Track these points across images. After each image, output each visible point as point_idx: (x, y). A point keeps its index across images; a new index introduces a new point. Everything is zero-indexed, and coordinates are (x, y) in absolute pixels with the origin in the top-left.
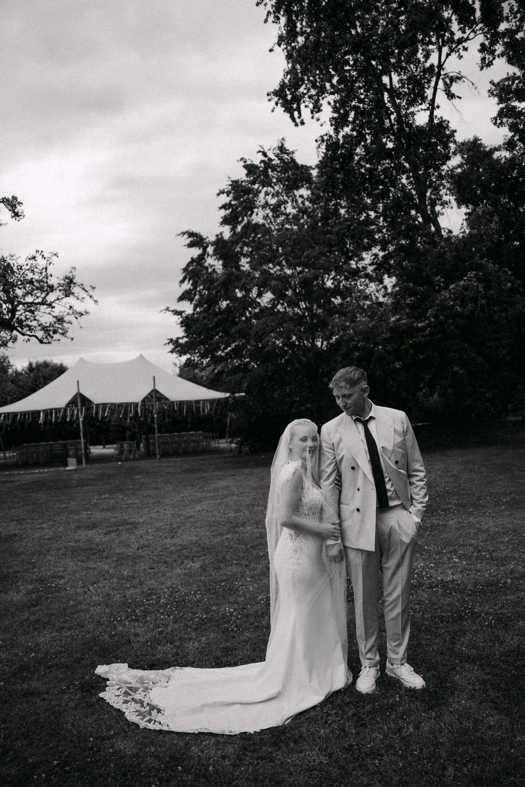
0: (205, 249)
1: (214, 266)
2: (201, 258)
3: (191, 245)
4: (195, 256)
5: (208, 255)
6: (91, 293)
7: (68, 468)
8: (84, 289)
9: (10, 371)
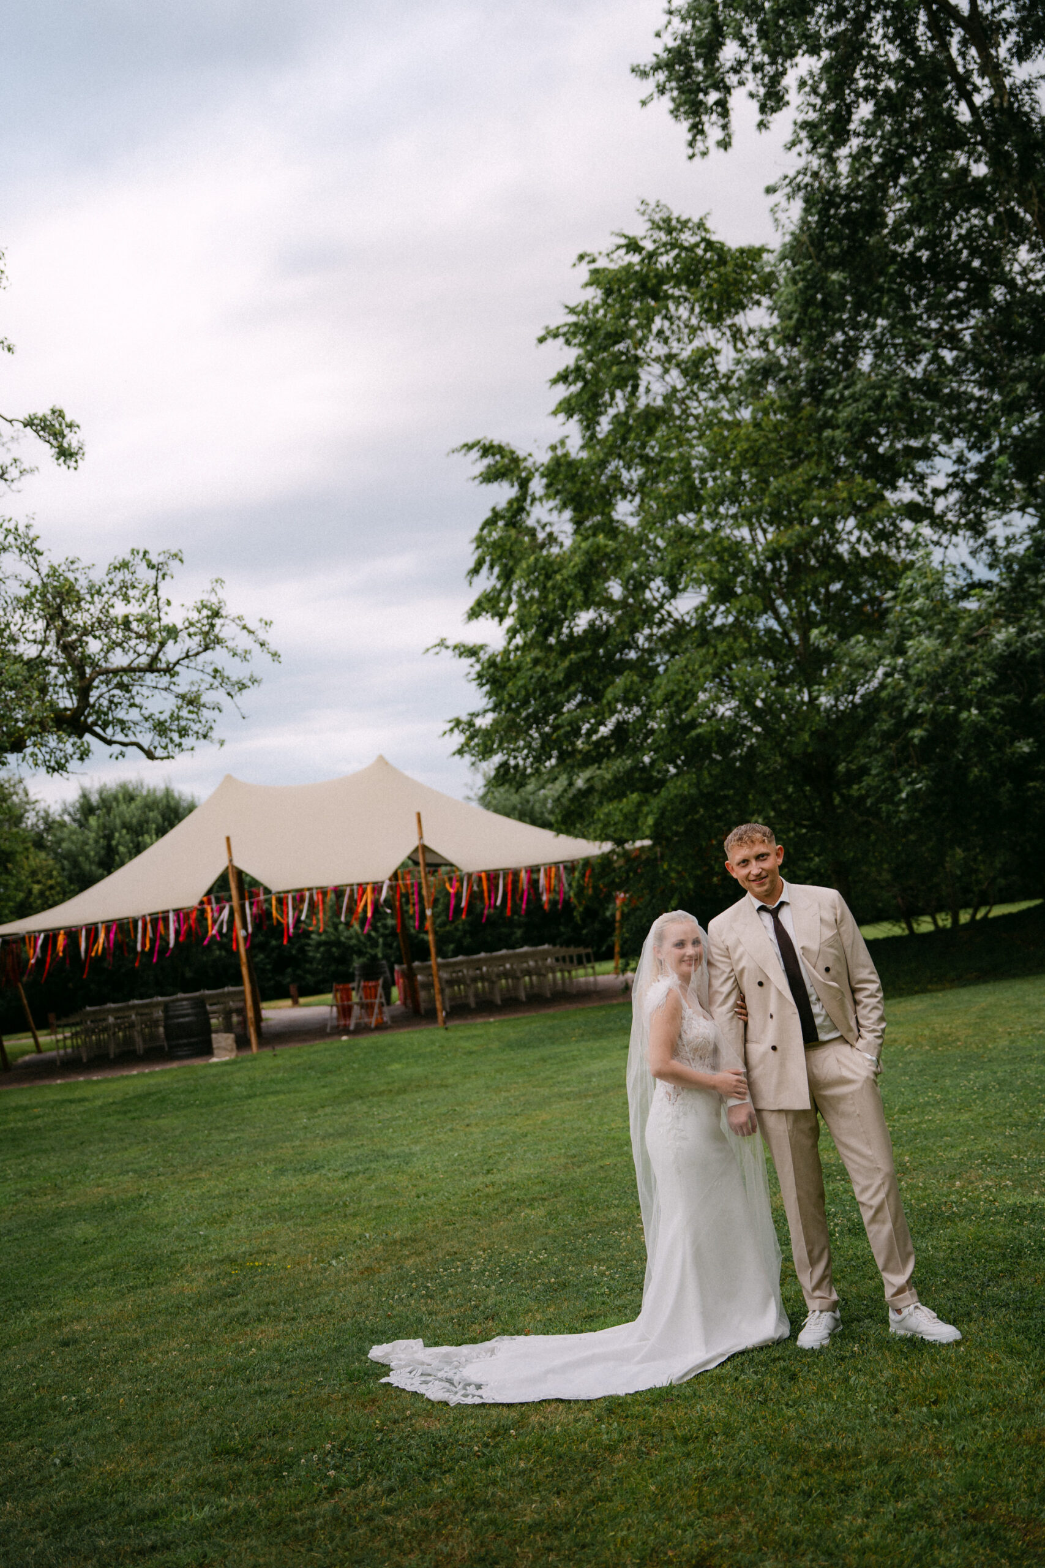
0: (524, 484)
1: (551, 524)
2: (517, 508)
3: (491, 476)
4: (502, 504)
5: (533, 500)
6: (262, 635)
7: (214, 1060)
8: (244, 627)
9: (31, 819)
